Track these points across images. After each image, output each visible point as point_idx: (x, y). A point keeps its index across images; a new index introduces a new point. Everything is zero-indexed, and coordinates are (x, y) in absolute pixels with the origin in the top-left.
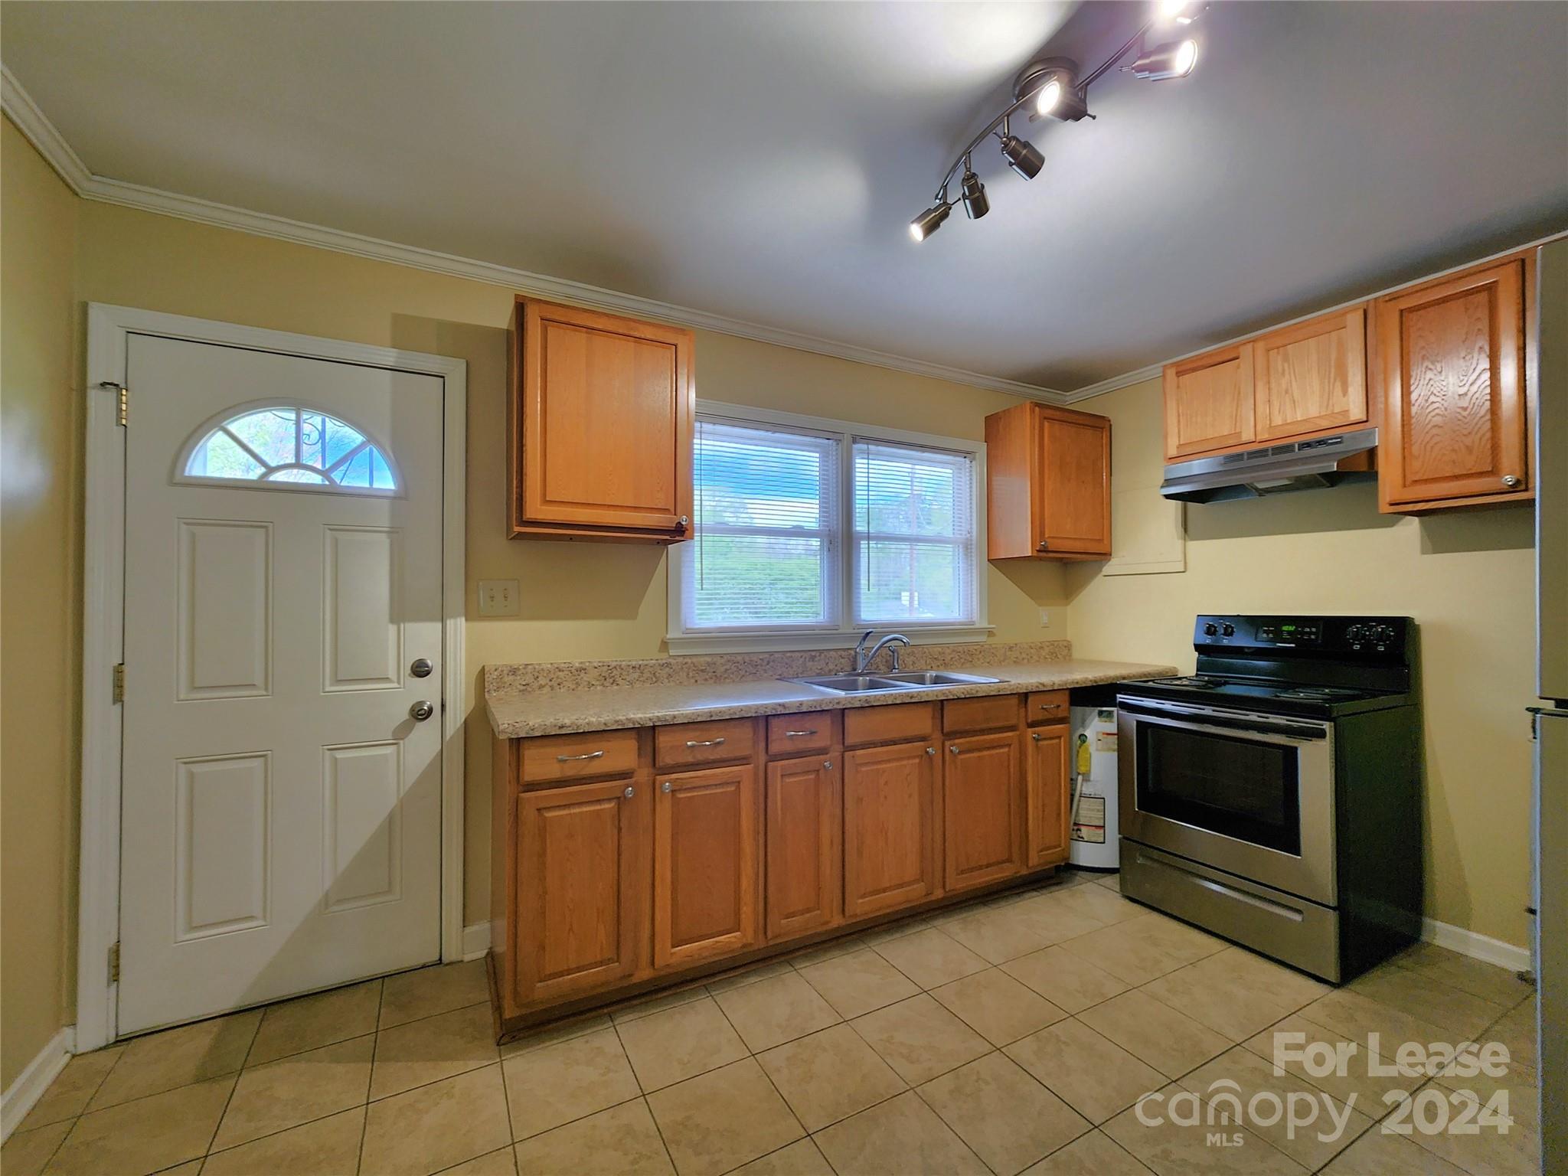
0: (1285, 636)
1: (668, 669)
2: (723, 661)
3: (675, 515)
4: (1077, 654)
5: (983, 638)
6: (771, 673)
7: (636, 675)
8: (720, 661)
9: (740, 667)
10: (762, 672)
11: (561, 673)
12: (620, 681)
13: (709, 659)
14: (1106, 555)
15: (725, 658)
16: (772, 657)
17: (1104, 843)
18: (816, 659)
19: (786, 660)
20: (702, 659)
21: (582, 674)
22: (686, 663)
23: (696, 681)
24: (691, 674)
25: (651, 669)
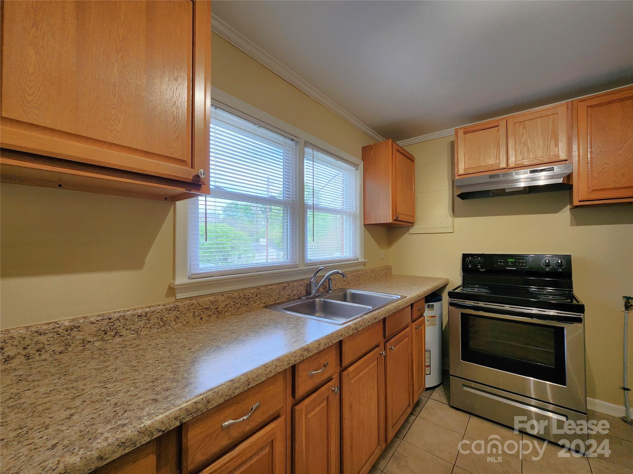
0: (510, 264)
1: (175, 312)
2: (223, 299)
3: (192, 168)
4: (394, 272)
5: (362, 267)
6: (258, 303)
7: (142, 323)
8: (221, 298)
9: (237, 301)
10: (252, 303)
11: (41, 337)
12: (124, 332)
13: (212, 298)
14: (412, 224)
15: (225, 295)
16: (259, 290)
17: (430, 374)
18: (286, 289)
19: (268, 292)
20: (207, 299)
21: (75, 333)
22: (192, 305)
23: (201, 319)
24: (197, 313)
25: (158, 315)
